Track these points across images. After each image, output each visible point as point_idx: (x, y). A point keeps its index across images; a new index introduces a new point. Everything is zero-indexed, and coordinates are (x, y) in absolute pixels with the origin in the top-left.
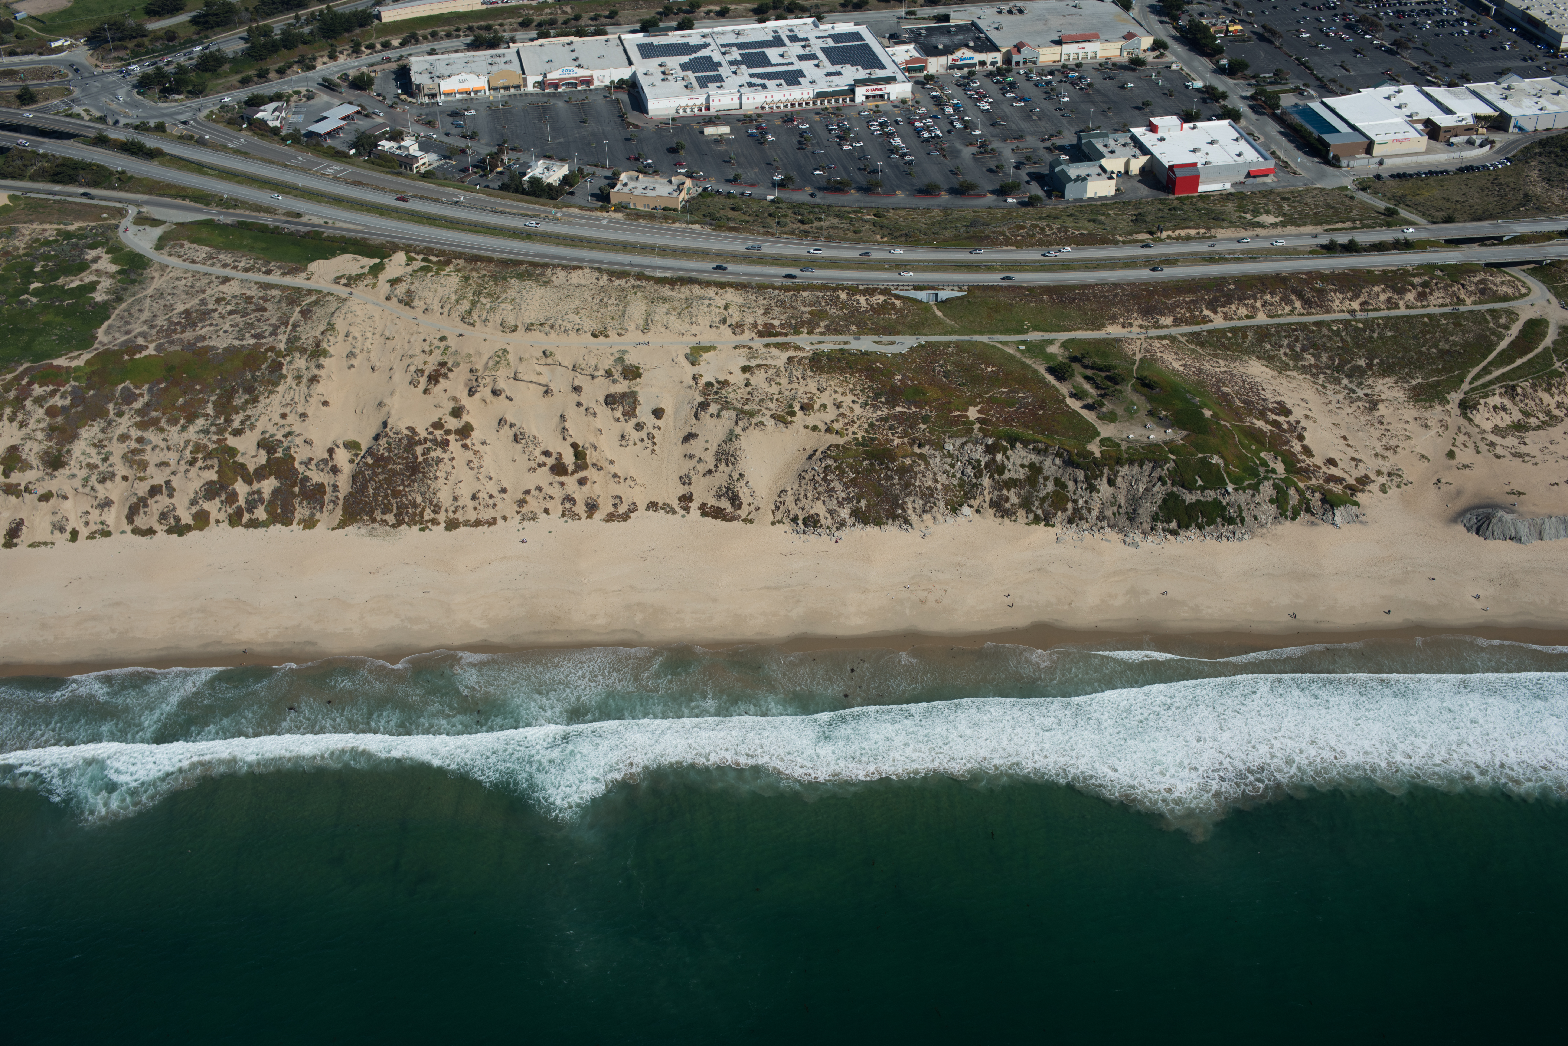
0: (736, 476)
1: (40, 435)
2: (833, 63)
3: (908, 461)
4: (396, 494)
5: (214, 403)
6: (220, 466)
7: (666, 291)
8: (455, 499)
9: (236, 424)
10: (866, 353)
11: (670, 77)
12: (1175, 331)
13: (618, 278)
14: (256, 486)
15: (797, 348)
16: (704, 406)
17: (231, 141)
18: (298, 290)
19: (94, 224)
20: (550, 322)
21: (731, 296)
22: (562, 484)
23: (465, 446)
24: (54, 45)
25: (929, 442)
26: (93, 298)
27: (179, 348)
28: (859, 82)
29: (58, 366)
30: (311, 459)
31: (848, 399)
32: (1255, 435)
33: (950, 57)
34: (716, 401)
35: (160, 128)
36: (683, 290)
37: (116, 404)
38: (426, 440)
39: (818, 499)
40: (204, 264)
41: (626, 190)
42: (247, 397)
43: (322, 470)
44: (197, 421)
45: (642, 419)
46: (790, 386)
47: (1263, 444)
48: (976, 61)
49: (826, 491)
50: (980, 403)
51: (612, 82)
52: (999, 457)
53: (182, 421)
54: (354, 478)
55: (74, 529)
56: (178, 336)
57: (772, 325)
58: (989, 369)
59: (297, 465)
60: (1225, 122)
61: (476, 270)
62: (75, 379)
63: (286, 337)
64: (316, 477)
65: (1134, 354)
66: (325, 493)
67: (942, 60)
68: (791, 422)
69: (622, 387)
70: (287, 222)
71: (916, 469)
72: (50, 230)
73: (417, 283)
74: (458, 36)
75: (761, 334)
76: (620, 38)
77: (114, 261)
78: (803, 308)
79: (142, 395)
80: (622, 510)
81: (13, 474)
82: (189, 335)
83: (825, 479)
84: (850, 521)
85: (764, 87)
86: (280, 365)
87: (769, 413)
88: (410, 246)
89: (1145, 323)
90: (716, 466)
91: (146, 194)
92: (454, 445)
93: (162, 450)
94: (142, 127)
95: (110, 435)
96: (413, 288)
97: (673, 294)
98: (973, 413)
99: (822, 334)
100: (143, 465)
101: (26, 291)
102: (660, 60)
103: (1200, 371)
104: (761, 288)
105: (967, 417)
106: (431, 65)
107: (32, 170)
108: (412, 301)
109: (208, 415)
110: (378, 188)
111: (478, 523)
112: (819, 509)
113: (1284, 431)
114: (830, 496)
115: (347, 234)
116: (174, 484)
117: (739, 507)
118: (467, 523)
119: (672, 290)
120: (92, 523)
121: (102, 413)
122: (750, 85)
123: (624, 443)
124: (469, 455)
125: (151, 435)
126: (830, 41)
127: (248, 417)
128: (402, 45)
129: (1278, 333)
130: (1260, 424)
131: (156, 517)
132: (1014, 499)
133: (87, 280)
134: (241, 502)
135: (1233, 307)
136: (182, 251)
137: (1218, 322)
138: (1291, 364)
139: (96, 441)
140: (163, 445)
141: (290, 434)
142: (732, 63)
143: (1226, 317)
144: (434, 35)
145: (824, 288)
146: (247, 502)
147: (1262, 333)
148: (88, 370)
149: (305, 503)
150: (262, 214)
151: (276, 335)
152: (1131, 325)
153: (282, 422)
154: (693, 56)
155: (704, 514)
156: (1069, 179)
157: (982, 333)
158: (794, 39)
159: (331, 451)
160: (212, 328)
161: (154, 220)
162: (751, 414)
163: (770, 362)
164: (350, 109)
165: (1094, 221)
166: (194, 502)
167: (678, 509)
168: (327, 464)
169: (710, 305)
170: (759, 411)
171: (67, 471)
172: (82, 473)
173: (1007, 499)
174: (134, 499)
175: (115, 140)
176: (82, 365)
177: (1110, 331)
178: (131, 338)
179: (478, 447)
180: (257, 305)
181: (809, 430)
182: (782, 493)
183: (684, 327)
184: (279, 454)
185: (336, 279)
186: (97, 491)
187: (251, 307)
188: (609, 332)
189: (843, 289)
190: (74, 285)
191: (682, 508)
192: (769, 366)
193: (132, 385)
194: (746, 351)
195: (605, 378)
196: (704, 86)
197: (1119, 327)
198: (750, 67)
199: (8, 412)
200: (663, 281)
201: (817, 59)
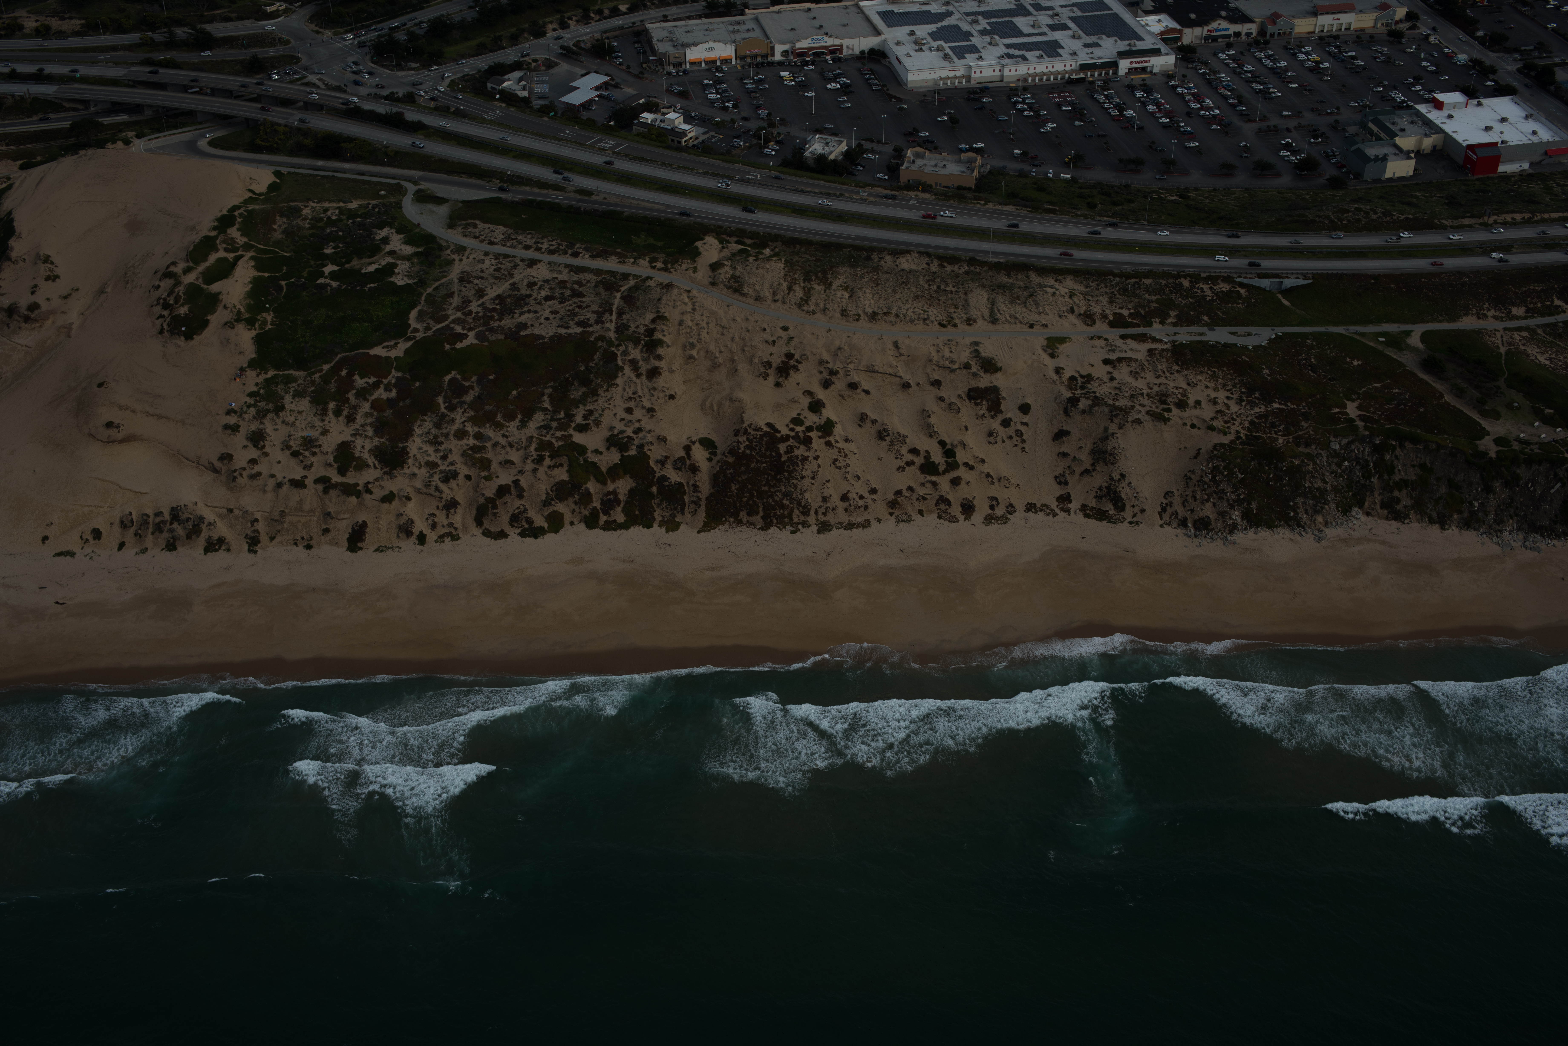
0: (1117, 477)
1: (370, 431)
2: (1088, 34)
3: (1297, 462)
4: (761, 495)
5: (550, 396)
6: (570, 466)
7: (1002, 278)
8: (825, 500)
9: (579, 419)
10: (1226, 345)
11: (924, 47)
12: (1531, 322)
13: (950, 264)
14: (610, 486)
15: (1154, 340)
16: (1073, 402)
17: (487, 113)
18: (613, 273)
19: (374, 202)
20: (894, 311)
21: (1070, 283)
22: (935, 484)
23: (829, 444)
24: (269, 9)
25: (1315, 441)
26: (393, 283)
27: (502, 337)
28: (1123, 55)
29: (377, 357)
30: (667, 458)
31: (1221, 395)
33: (1206, 29)
34: (1086, 396)
35: (410, 99)
36: (1019, 276)
37: (445, 398)
38: (788, 436)
39: (1208, 500)
40: (504, 245)
41: (914, 167)
42: (584, 389)
43: (680, 469)
44: (536, 416)
45: (1009, 416)
46: (1158, 381)
48: (1231, 32)
49: (1215, 492)
50: (1357, 399)
51: (862, 52)
52: (1388, 457)
53: (519, 417)
54: (714, 478)
55: (421, 532)
56: (497, 323)
57: (1120, 314)
58: (1355, 363)
59: (652, 463)
60: (1509, 99)
61: (798, 254)
62: (398, 369)
63: (613, 324)
64: (675, 477)
65: (1498, 348)
66: (685, 493)
67: (1198, 31)
68: (1169, 419)
69: (983, 381)
70: (580, 201)
71: (1305, 469)
72: (333, 209)
73: (740, 268)
74: (686, 2)
75: (1112, 325)
76: (857, 5)
77: (408, 242)
78: (1147, 296)
79: (472, 388)
80: (1000, 511)
81: (349, 474)
82: (508, 322)
83: (1213, 480)
84: (1242, 524)
85: (1025, 59)
86: (614, 356)
87: (1143, 410)
88: (720, 227)
89: (1498, 314)
90: (1093, 465)
91: (420, 170)
92: (817, 443)
93: (504, 447)
94: (392, 98)
95: (444, 431)
96: (737, 273)
97: (1011, 281)
98: (1352, 409)
99: (1174, 325)
100: (485, 464)
101: (322, 275)
102: (907, 29)
104: (1101, 275)
105: (1347, 414)
106: (670, 32)
107: (288, 144)
108: (741, 286)
109: (546, 409)
110: (664, 165)
111: (851, 526)
112: (1210, 511)
114: (1221, 498)
116: (523, 483)
117: (1122, 509)
118: (839, 526)
119: (1009, 276)
120: (439, 526)
121: (433, 407)
122: (1009, 56)
123: (992, 439)
124: (833, 453)
125: (488, 431)
126: (1075, 9)
127: (591, 412)
131: (507, 519)
132: (1406, 501)
133: (384, 263)
134: (597, 504)
136: (476, 231)
139: (431, 437)
140: (503, 441)
141: (640, 430)
142: (983, 33)
145: (1166, 275)
146: (603, 502)
148: (409, 360)
149: (664, 504)
150: (551, 191)
151: (603, 322)
152: (1486, 316)
153: (628, 417)
154: (940, 25)
155: (1087, 516)
156: (1368, 160)
157: (1336, 324)
158: (1038, 7)
159: (687, 449)
160: (532, 315)
161: (437, 198)
162: (1126, 411)
163: (1129, 354)
164: (601, 79)
165: (1409, 204)
166: (546, 503)
167: (1058, 511)
168: (684, 463)
169: (1054, 294)
170: (1133, 407)
171: (406, 471)
172: (423, 472)
173: (1398, 501)
174: (481, 500)
175: (372, 112)
176: (401, 354)
177: (1467, 323)
178: (447, 326)
179: (841, 445)
180: (572, 290)
181: (1188, 427)
182: (1168, 494)
183: (1032, 317)
184: (632, 452)
185: (650, 262)
186: (441, 492)
187: (568, 293)
188: (957, 321)
189: (1185, 277)
190: (371, 269)
191: (1062, 509)
192: (1130, 359)
193: (459, 377)
194: (1102, 343)
195: (964, 371)
196: (961, 57)
197: (1474, 318)
198: (1002, 37)
199: (332, 405)
200: (997, 267)
201: (1069, 28)
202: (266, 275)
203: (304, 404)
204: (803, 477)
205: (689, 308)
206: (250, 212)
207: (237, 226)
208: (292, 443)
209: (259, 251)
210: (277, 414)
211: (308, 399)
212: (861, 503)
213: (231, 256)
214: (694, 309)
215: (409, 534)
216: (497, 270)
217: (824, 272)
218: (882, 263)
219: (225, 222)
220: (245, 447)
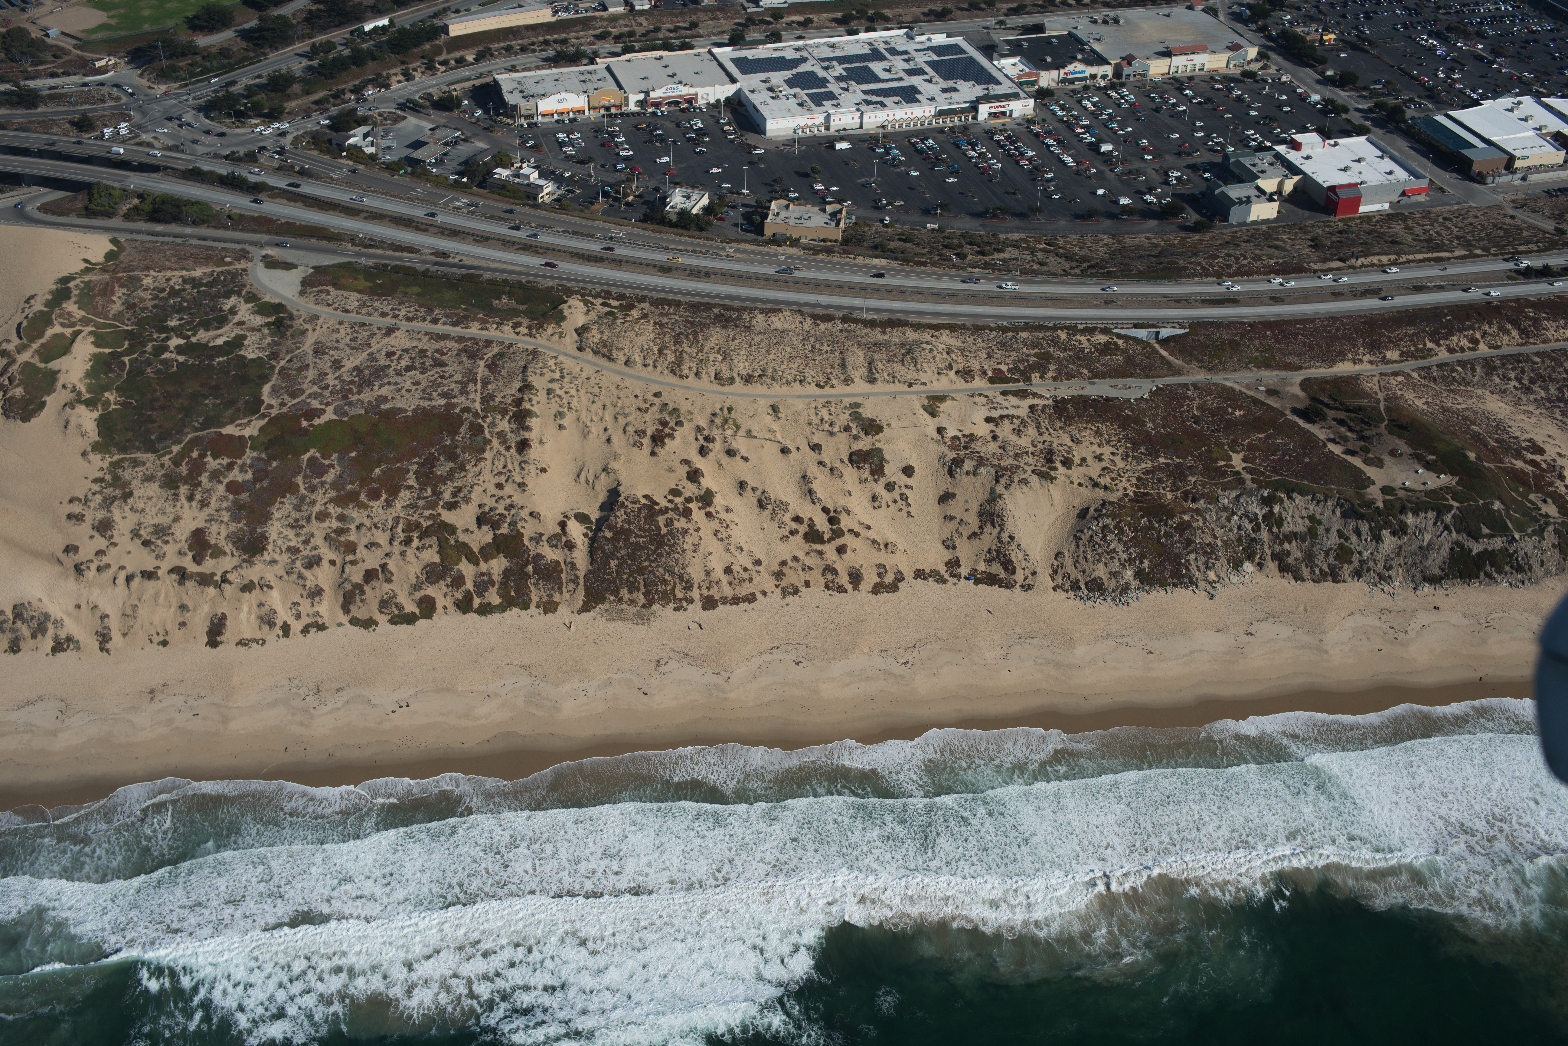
0: (1006, 539)
1: (226, 516)
2: (945, 78)
3: (1186, 518)
4: (641, 570)
5: (416, 473)
6: (440, 546)
7: (877, 335)
8: (708, 573)
9: (447, 496)
10: (1108, 399)
11: (779, 95)
12: (1406, 366)
13: (823, 322)
14: (483, 567)
15: (1035, 395)
16: (957, 462)
17: (334, 172)
18: (475, 340)
19: (219, 269)
20: (769, 373)
21: (946, 338)
22: (820, 553)
23: (709, 515)
24: (98, 64)
25: (1203, 496)
26: (244, 357)
27: (362, 412)
28: (981, 99)
29: (230, 436)
30: (541, 535)
31: (1107, 451)
32: (1518, 477)
33: (1062, 71)
34: (970, 456)
35: (251, 158)
36: (895, 333)
37: (305, 477)
38: (667, 508)
39: (1099, 561)
40: (359, 313)
41: (778, 220)
42: (452, 465)
43: (556, 546)
44: (401, 494)
45: (893, 479)
46: (1041, 439)
47: (1530, 487)
48: (1087, 74)
49: (1107, 553)
50: (1242, 451)
51: (718, 101)
52: (1276, 509)
53: (384, 496)
54: (592, 554)
55: (285, 623)
56: (356, 397)
57: (1000, 370)
58: (1237, 413)
59: (526, 541)
60: (1363, 139)
61: (666, 315)
62: (253, 449)
63: (479, 395)
64: (551, 554)
65: (1376, 393)
66: (562, 571)
67: (1054, 74)
68: (1055, 478)
69: (864, 444)
70: (437, 264)
71: (1195, 525)
72: (175, 278)
73: (607, 332)
74: (534, 51)
75: (991, 381)
76: (710, 52)
77: (257, 312)
78: (1025, 351)
79: (332, 466)
80: (889, 578)
81: (205, 562)
82: (367, 396)
83: (1104, 539)
84: (1135, 583)
85: (883, 105)
86: (481, 429)
87: (1029, 469)
88: (585, 288)
89: (1373, 358)
90: (981, 528)
91: (265, 233)
92: (698, 515)
93: (368, 529)
94: (232, 158)
95: (305, 514)
96: (605, 338)
97: (886, 337)
98: (1237, 462)
99: (1055, 379)
100: (351, 548)
101: (166, 349)
102: (763, 76)
103: (1445, 410)
104: (978, 329)
105: (1233, 467)
106: (519, 83)
107: (125, 208)
108: (610, 351)
109: (411, 487)
111: (736, 600)
112: (1101, 572)
113: (1544, 470)
114: (1112, 558)
115: (510, 277)
116: (391, 567)
117: (1013, 572)
118: (724, 600)
119: (884, 333)
120: (303, 615)
121: (292, 488)
122: (868, 103)
123: (876, 504)
124: (715, 525)
125: (352, 512)
126: (930, 53)
127: (460, 489)
128: (477, 60)
129: (1503, 365)
130: (1519, 464)
131: (375, 605)
132: (1296, 554)
133: (233, 335)
134: (469, 585)
135: (1455, 338)
136: (329, 299)
137: (1443, 355)
138: (1524, 397)
139: (291, 520)
140: (368, 523)
141: (511, 506)
142: (839, 79)
143: (1451, 351)
144: (508, 49)
145: (1043, 328)
146: (476, 585)
147: (1489, 365)
148: (264, 439)
149: (541, 584)
150: (405, 255)
151: (468, 393)
152: (1361, 361)
153: (500, 493)
154: (795, 71)
155: (977, 581)
156: (1232, 203)
158: (893, 52)
159: (563, 525)
160: (392, 387)
161: (286, 263)
162: (1012, 470)
163: (1011, 411)
165: (1277, 247)
166: (416, 587)
167: (947, 576)
168: (560, 540)
169: (931, 351)
170: (1018, 467)
171: (266, 557)
172: (285, 558)
173: (1289, 554)
174: (348, 587)
175: (211, 173)
176: (256, 433)
177: (1344, 368)
178: (304, 401)
179: (723, 515)
180: (434, 359)
181: (1076, 485)
182: (1058, 555)
183: (912, 375)
184: (504, 529)
185: (514, 327)
186: (305, 579)
187: (429, 362)
188: (834, 382)
189: (1062, 329)
190: (220, 342)
191: (953, 575)
192: (1013, 417)
193: (318, 455)
194: (983, 400)
195: (845, 434)
196: (819, 104)
197: (1351, 364)
198: (859, 83)
199: (184, 489)
200: (872, 324)
201: (926, 73)
202: (107, 351)
203: (153, 489)
204: (684, 551)
205: (557, 375)
206: (87, 284)
207: (73, 299)
208: (142, 532)
209: (97, 325)
210: (125, 501)
211: (157, 484)
212: (746, 575)
213: (68, 331)
214: (562, 377)
215: (271, 624)
216: (354, 339)
217: (695, 333)
218: (754, 322)
219: (61, 294)
220: (92, 537)
